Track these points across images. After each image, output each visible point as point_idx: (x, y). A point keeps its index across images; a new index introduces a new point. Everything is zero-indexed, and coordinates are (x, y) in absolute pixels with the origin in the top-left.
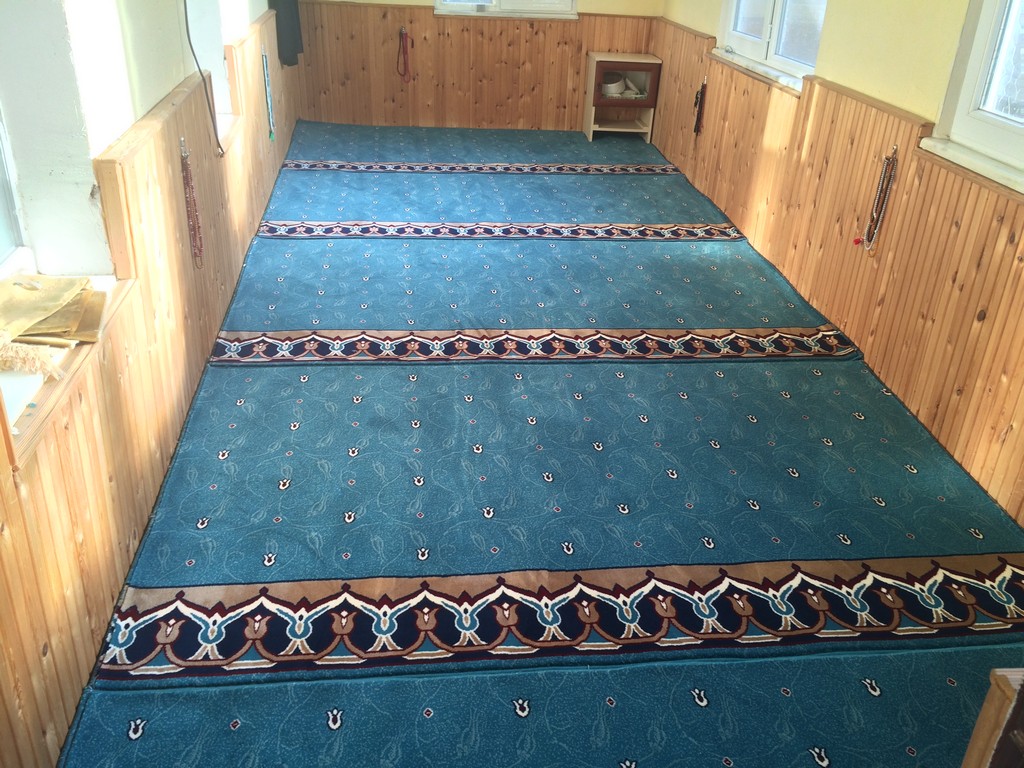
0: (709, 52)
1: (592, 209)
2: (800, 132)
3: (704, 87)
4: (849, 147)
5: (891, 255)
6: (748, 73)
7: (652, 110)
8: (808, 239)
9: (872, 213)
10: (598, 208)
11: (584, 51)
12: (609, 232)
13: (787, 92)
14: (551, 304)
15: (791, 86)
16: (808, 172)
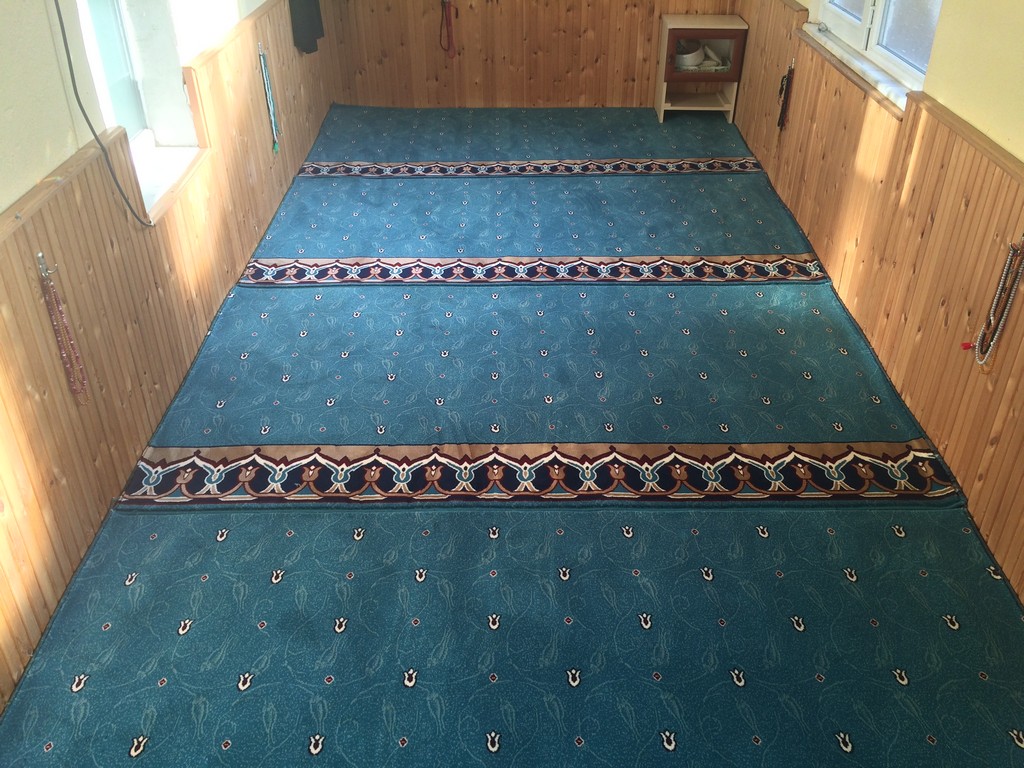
0: (800, 29)
1: (643, 232)
2: (899, 166)
3: (791, 72)
4: (963, 207)
5: (1011, 383)
6: (842, 67)
7: (736, 84)
8: (904, 311)
9: (988, 317)
10: (652, 230)
11: (657, 14)
12: (657, 271)
13: (886, 108)
14: (560, 399)
15: (892, 98)
16: (908, 222)
